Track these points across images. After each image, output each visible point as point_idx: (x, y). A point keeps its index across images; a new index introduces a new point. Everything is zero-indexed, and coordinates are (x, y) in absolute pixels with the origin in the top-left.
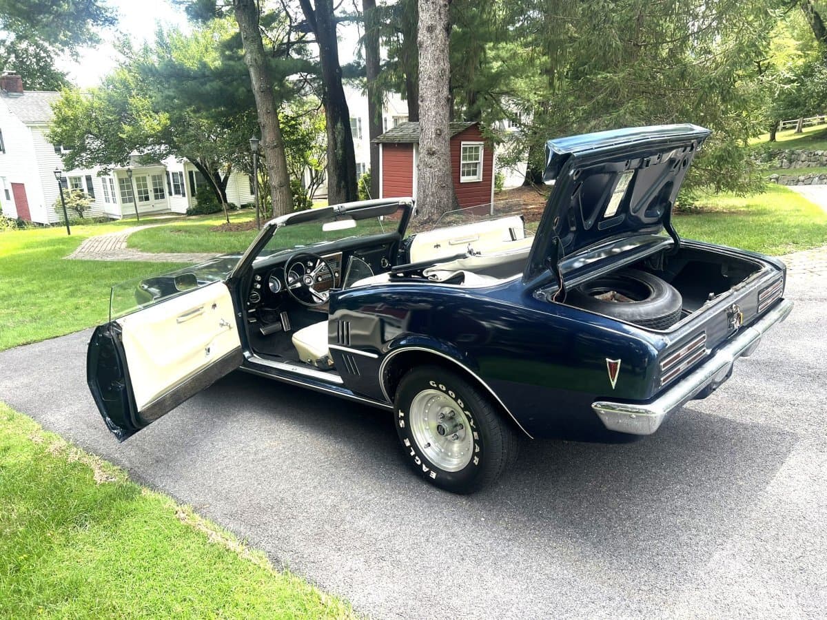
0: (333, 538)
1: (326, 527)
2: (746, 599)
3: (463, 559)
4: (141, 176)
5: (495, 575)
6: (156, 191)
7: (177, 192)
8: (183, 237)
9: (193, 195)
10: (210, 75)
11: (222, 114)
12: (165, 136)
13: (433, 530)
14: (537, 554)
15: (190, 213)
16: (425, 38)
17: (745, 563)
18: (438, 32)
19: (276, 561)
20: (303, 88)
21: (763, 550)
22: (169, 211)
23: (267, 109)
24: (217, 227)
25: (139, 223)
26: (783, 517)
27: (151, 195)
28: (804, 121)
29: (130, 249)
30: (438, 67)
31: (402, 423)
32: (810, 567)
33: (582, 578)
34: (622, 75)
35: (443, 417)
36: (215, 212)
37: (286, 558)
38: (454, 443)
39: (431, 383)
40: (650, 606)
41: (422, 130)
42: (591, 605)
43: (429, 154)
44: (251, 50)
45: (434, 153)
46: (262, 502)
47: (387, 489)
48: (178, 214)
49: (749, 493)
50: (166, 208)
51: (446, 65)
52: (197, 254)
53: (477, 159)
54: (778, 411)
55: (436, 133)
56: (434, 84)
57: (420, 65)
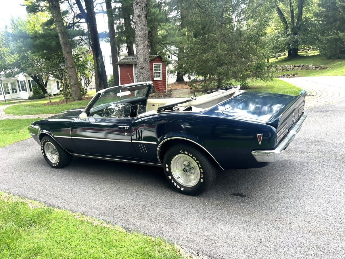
0: (148, 217)
1: (143, 213)
2: (315, 219)
3: (204, 218)
4: (5, 83)
5: (219, 222)
6: (13, 89)
7: (23, 90)
8: (32, 108)
9: (31, 91)
10: (39, 37)
11: (45, 54)
12: (17, 65)
13: (188, 210)
14: (233, 213)
15: (30, 98)
16: (137, 20)
17: (310, 207)
18: (142, 18)
19: (127, 229)
20: (81, 42)
21: (314, 202)
22: (20, 98)
23: (67, 51)
24: (45, 104)
25: (6, 104)
26: (318, 191)
27: (11, 91)
28: (278, 55)
29: (7, 115)
30: (143, 32)
31: (167, 170)
32: (333, 206)
33: (253, 219)
34: (217, 34)
35: (185, 165)
36: (42, 98)
37: (130, 227)
38: (190, 175)
39: (181, 151)
40: (281, 226)
41: (138, 58)
42: (260, 228)
43: (141, 68)
44: (59, 25)
45: (143, 68)
46: (111, 208)
47: (163, 197)
48: (24, 99)
49: (303, 184)
50: (18, 97)
51: (146, 31)
52: (41, 115)
53: (160, 70)
54: (303, 155)
55: (144, 60)
56: (142, 39)
57: (135, 32)
